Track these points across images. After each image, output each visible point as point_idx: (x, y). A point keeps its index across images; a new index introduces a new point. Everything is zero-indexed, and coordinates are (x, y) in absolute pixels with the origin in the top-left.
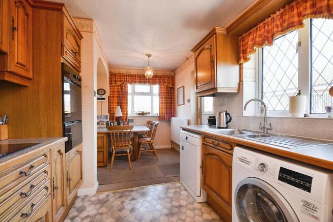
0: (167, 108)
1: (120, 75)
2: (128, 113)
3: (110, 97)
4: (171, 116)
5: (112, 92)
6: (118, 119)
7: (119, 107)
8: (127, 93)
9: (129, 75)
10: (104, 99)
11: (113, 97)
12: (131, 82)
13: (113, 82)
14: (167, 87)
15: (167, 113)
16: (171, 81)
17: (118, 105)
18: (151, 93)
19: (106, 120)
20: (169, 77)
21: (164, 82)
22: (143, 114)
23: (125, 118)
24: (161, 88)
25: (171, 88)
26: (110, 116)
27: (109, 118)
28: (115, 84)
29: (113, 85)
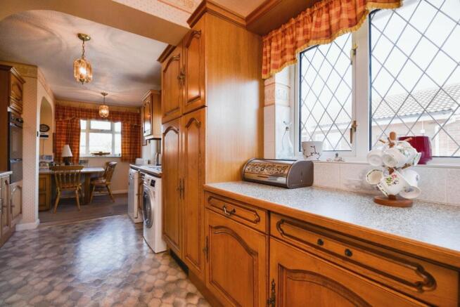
0: (130, 148)
1: (70, 109)
2: (80, 153)
3: (56, 134)
4: (137, 157)
5: (59, 127)
6: (67, 160)
7: (68, 146)
8: (80, 129)
9: (82, 110)
10: (47, 136)
11: (60, 134)
12: (85, 118)
13: (61, 117)
14: (132, 126)
15: (130, 154)
16: (136, 119)
17: (67, 144)
18: (112, 131)
19: (49, 161)
20: (133, 114)
21: (128, 120)
22: (101, 154)
23: (75, 158)
24: (123, 126)
25: (135, 126)
26: (56, 157)
27: (53, 157)
28: (63, 118)
29: (61, 120)
